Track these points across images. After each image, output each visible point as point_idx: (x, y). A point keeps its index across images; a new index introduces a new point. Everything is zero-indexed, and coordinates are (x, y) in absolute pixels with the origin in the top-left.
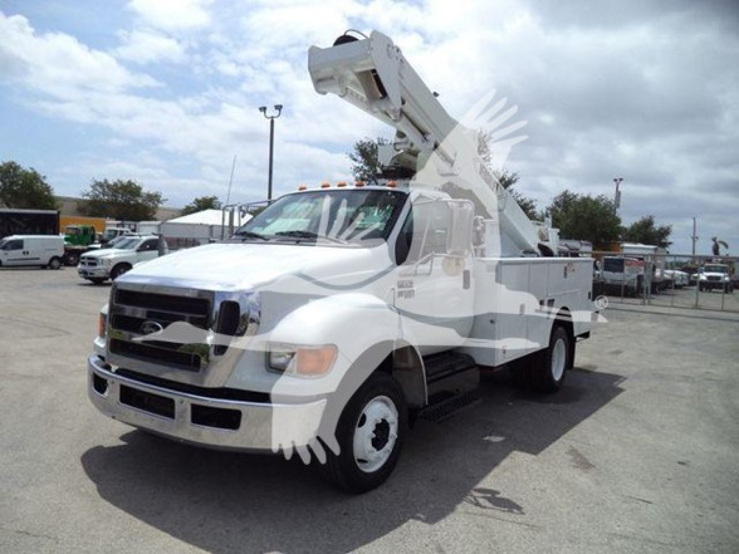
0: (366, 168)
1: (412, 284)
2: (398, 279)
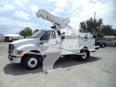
0: (81, 26)
1: (43, 43)
2: (40, 42)
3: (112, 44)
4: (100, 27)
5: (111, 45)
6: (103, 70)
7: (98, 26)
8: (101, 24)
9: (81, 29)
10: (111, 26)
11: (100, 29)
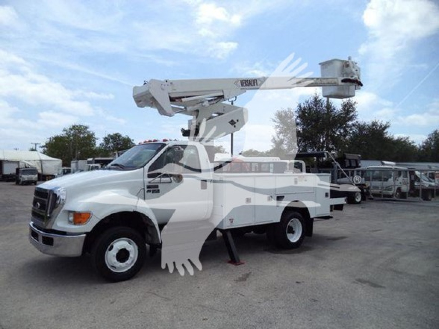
0: (281, 126)
1: (157, 186)
2: (147, 184)
3: (391, 193)
4: (346, 131)
5: (385, 196)
6: (357, 278)
7: (340, 127)
8: (351, 119)
9: (281, 136)
10: (385, 127)
11: (348, 137)
